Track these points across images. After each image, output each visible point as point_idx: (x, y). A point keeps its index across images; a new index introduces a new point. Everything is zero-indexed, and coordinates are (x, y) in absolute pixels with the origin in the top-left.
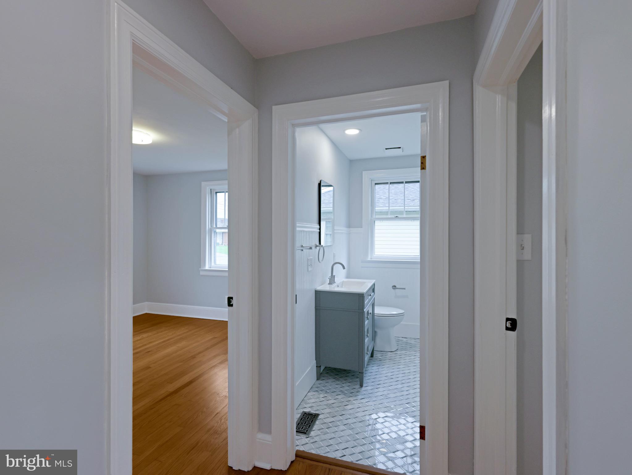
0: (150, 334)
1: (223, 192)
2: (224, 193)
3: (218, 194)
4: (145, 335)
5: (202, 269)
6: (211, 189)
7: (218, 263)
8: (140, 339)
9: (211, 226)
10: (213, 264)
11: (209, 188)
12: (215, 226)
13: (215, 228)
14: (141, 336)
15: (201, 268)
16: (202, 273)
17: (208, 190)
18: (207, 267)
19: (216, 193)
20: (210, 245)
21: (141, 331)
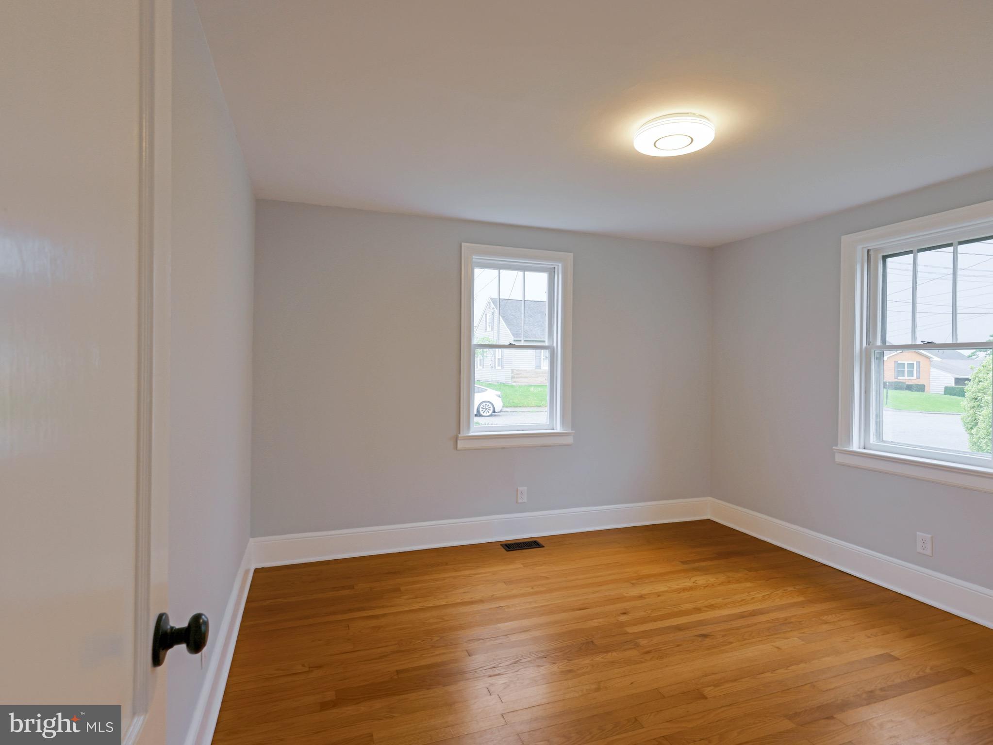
0: (711, 579)
1: (910, 252)
2: (912, 255)
3: (889, 260)
4: (701, 580)
5: (839, 447)
6: (868, 251)
7: (888, 436)
8: (691, 589)
9: (868, 343)
10: (873, 439)
11: (863, 248)
12: (879, 343)
13: (879, 347)
14: (693, 580)
15: (837, 445)
16: (839, 458)
17: (860, 254)
18: (855, 446)
19: (885, 258)
20: (866, 392)
21: (696, 565)
